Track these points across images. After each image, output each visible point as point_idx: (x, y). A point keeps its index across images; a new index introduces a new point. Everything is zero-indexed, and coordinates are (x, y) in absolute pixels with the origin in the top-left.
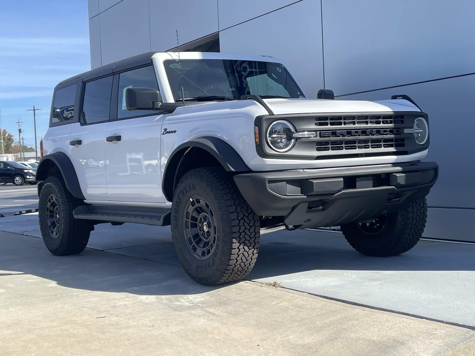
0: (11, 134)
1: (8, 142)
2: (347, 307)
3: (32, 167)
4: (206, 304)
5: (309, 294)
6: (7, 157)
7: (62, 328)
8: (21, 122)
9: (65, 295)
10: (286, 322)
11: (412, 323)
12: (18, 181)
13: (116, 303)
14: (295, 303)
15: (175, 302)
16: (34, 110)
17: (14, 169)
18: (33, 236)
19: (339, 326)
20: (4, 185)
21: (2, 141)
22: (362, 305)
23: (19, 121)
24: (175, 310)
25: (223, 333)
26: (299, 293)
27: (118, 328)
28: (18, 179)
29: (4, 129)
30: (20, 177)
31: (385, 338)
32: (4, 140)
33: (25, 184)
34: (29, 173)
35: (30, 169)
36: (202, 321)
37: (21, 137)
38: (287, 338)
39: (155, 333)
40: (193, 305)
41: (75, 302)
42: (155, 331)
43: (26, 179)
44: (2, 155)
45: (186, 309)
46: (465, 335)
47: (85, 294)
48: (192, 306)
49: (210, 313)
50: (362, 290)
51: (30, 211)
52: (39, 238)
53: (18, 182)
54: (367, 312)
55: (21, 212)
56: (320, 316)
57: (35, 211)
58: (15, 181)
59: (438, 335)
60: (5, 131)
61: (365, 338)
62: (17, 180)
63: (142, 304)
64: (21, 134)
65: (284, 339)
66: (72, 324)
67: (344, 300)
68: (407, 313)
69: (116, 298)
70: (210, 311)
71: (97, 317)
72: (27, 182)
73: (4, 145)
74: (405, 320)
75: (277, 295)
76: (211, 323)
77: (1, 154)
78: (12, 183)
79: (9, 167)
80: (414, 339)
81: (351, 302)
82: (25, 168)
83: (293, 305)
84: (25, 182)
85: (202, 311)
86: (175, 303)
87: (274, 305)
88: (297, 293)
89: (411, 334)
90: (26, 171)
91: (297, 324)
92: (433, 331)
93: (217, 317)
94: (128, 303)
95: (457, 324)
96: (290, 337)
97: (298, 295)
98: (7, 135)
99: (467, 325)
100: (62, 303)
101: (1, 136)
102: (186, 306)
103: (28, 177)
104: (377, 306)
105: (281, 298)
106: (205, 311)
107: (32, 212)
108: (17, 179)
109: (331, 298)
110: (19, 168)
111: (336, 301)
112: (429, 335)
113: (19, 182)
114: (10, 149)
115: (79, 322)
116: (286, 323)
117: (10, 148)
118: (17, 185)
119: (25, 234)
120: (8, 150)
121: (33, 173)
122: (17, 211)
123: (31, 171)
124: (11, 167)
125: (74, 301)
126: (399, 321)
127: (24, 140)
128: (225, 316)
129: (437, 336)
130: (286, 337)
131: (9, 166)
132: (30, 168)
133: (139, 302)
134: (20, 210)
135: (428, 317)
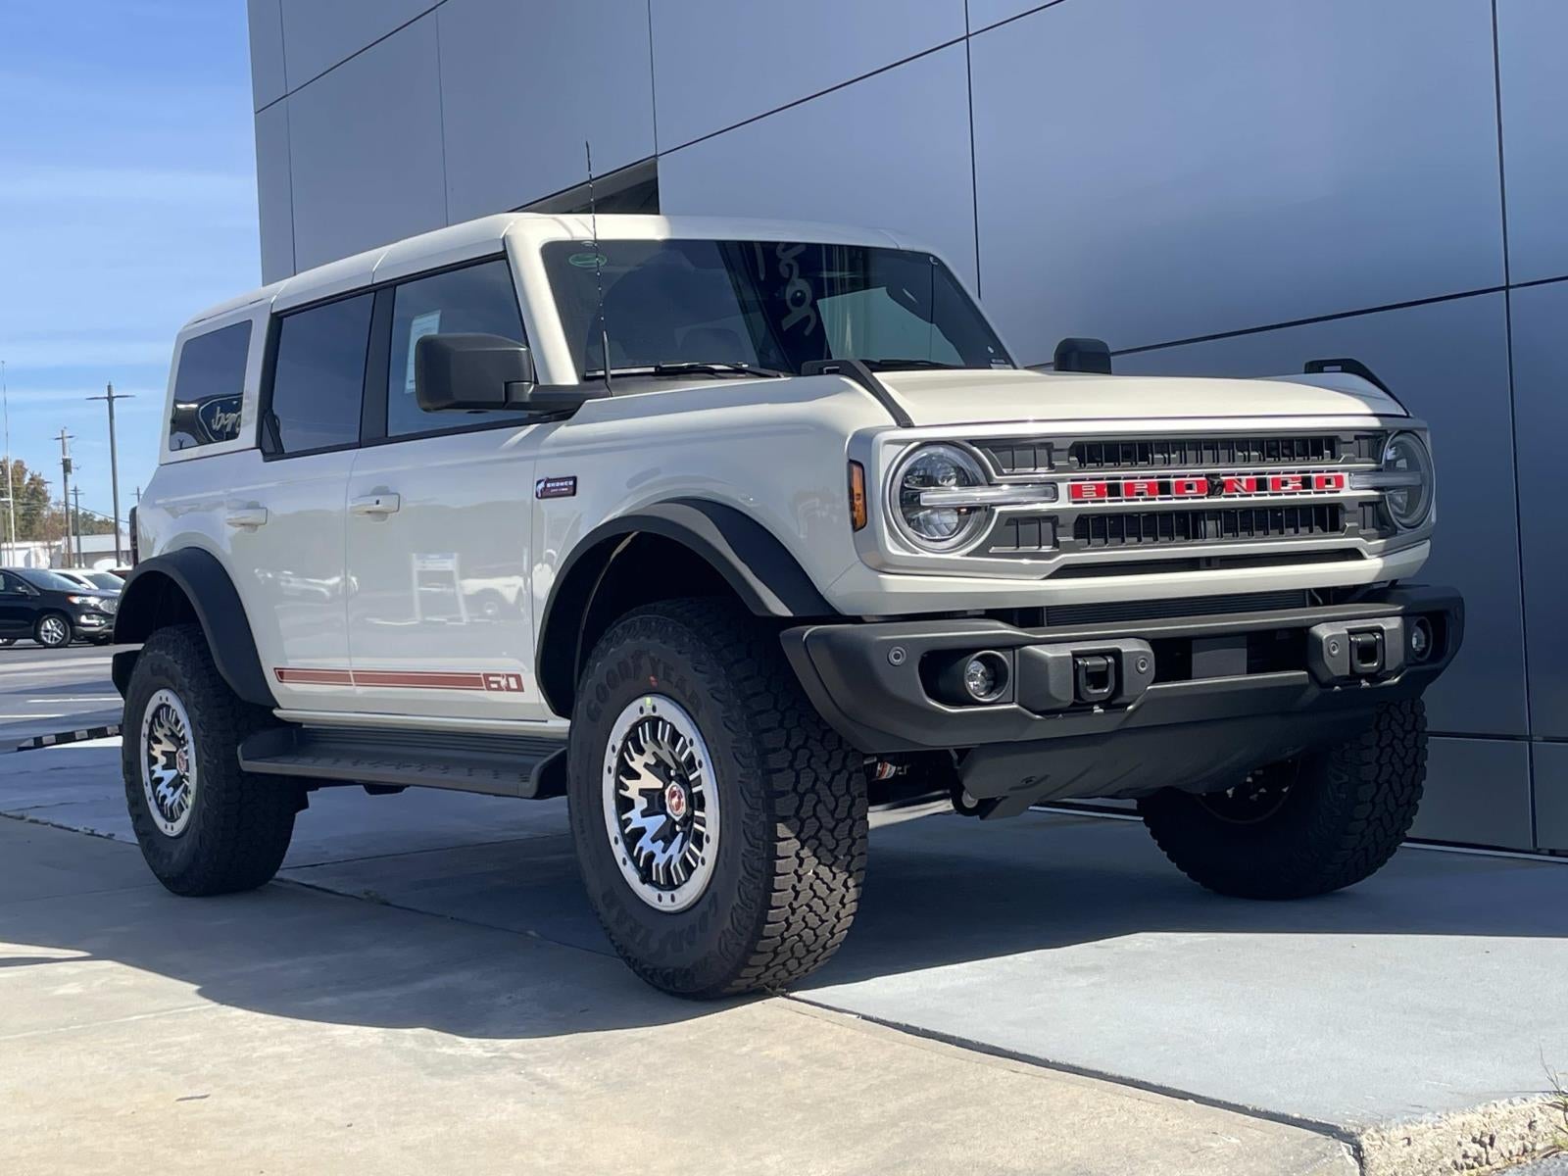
0: (40, 475)
1: (29, 504)
2: (968, 1061)
3: (97, 588)
4: (537, 1051)
5: (865, 1018)
6: (26, 552)
7: (61, 1132)
8: (70, 437)
9: (99, 1024)
10: (766, 1112)
11: (1148, 1114)
12: (49, 634)
13: (254, 1049)
14: (811, 1048)
15: (440, 1047)
16: (110, 399)
17: (39, 594)
18: (52, 825)
19: (922, 1123)
20: (8, 646)
21: (11, 499)
22: (1016, 1053)
23: (62, 432)
24: (432, 1074)
25: (564, 1148)
26: (831, 1016)
27: (237, 1132)
28: (52, 627)
29: (19, 459)
30: (59, 622)
31: (1051, 1164)
32: (16, 496)
33: (73, 641)
34: (88, 606)
35: (88, 592)
36: (510, 1108)
37: (70, 488)
38: (757, 1163)
39: (351, 1149)
40: (495, 1057)
41: (127, 1045)
42: (351, 1141)
43: (77, 627)
44: (10, 545)
45: (470, 1067)
46: (1299, 1154)
47: (163, 1021)
48: (492, 1057)
49: (541, 1082)
50: (1029, 1006)
51: (69, 737)
52: (69, 829)
53: (52, 637)
54: (1025, 1076)
55: (41, 738)
56: (876, 1093)
57: (87, 737)
58: (42, 633)
59: (1214, 1153)
60: (21, 467)
61: (990, 1162)
62: (47, 631)
63: (334, 1054)
64: (69, 476)
65: (746, 1167)
66: (95, 1121)
67: (963, 1037)
68: (1144, 1080)
69: (257, 1032)
70: (545, 1074)
71: (181, 1096)
72: (82, 637)
73: (16, 514)
74: (1128, 1103)
75: (764, 1021)
76: (534, 1115)
77: (5, 540)
78: (32, 641)
79: (20, 588)
80: (1137, 1167)
81: (983, 1045)
82: (75, 589)
83: (802, 1057)
84: (74, 635)
85: (517, 1077)
86: (438, 1050)
87: (746, 1054)
88: (827, 1015)
89: (1134, 1151)
90: (76, 600)
91: (799, 1116)
92: (1204, 1138)
93: (560, 1094)
94: (290, 1050)
95: (1284, 1115)
96: (768, 1161)
97: (828, 1021)
98: (26, 481)
99: (1314, 1121)
100: (84, 1050)
101: (7, 482)
102: (473, 1058)
103: (84, 619)
104: (1059, 1060)
105: (773, 1031)
106: (527, 1075)
107: (77, 738)
108: (49, 627)
109: (927, 1031)
110: (56, 592)
111: (941, 1041)
112: (1186, 1151)
113: (55, 635)
114: (37, 528)
115: (118, 1114)
116: (766, 1115)
117: (37, 523)
118: (47, 646)
119: (29, 818)
120: (29, 529)
121: (101, 606)
122: (27, 735)
123: (93, 601)
124: (28, 588)
125: (124, 1042)
126: (1108, 1108)
127: (79, 497)
128: (585, 1091)
129: (1211, 1156)
130: (753, 1159)
131: (21, 584)
132: (90, 589)
133: (327, 1046)
134: (37, 732)
135: (1202, 1095)
